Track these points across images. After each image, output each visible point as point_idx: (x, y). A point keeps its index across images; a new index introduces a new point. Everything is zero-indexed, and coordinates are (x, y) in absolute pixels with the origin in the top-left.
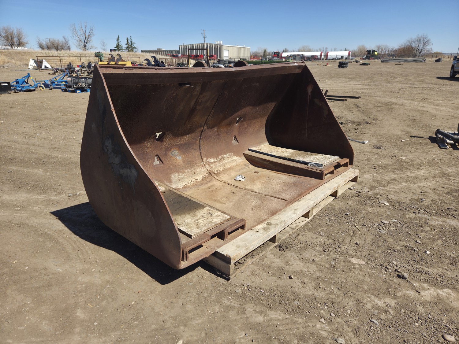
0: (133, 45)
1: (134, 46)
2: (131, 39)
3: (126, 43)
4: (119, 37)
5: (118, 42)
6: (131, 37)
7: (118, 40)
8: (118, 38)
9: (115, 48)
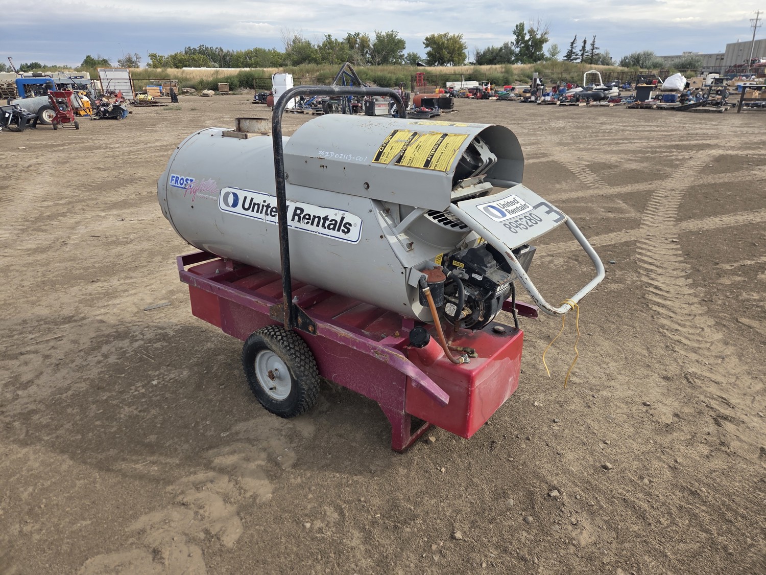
0: (593, 51)
1: (595, 53)
2: (594, 41)
3: (581, 48)
4: (575, 38)
5: (572, 48)
6: (595, 37)
7: (572, 43)
8: (574, 41)
9: (565, 56)
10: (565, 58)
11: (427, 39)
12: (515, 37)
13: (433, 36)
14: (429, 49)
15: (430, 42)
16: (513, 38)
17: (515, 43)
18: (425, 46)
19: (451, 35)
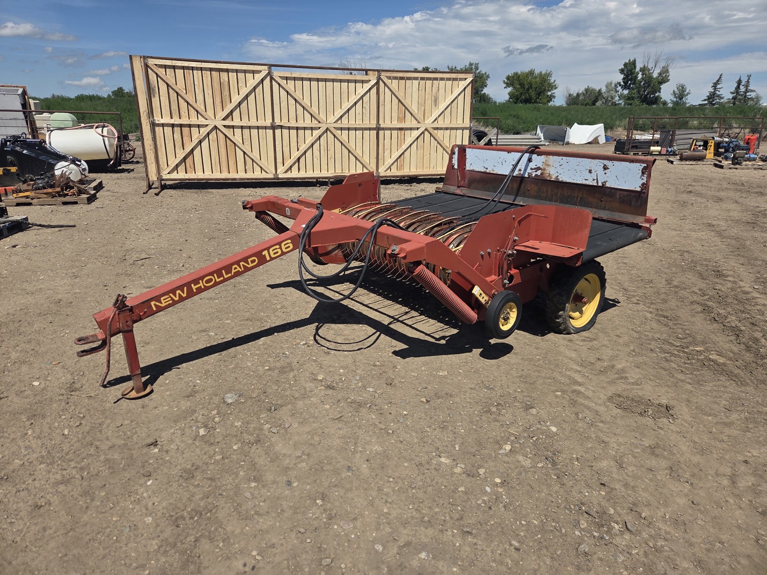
0: (748, 94)
1: (749, 97)
2: (748, 82)
3: (733, 90)
4: (720, 78)
5: (715, 89)
6: (749, 77)
7: (715, 85)
8: (718, 81)
9: (705, 100)
10: (706, 102)
11: (508, 78)
12: (622, 76)
13: (516, 74)
14: (510, 89)
15: (512, 81)
16: (620, 78)
17: (622, 83)
18: (505, 85)
19: (537, 72)
